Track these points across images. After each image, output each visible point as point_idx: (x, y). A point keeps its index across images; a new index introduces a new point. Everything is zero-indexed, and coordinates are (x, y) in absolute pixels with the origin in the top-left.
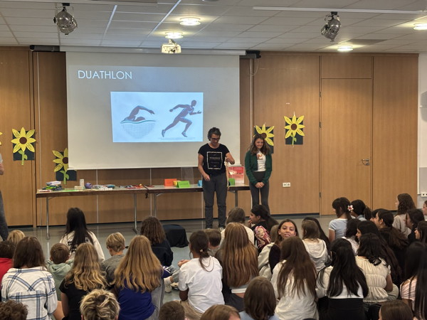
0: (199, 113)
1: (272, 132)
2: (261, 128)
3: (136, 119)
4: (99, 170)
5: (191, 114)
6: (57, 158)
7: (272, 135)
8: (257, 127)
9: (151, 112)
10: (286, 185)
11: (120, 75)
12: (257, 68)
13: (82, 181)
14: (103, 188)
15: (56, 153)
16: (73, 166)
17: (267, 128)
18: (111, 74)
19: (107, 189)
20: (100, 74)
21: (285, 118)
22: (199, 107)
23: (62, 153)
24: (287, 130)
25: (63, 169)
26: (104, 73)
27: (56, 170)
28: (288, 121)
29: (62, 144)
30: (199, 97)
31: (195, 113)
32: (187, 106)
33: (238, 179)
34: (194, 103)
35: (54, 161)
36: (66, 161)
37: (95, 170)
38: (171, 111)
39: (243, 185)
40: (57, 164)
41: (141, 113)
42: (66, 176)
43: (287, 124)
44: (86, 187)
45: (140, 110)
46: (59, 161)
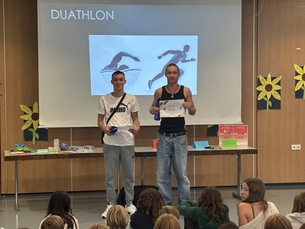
0: (193, 60)
1: (279, 84)
2: (266, 78)
3: (118, 67)
4: (73, 128)
5: (184, 61)
6: (25, 113)
7: (278, 88)
8: (261, 78)
9: (136, 59)
10: (296, 147)
11: (100, 15)
12: (262, 6)
13: (56, 142)
14: (81, 150)
15: (24, 108)
16: (43, 123)
17: (273, 79)
18: (89, 14)
19: (86, 151)
20: (76, 14)
21: (296, 66)
22: (193, 53)
23: (31, 108)
24: (297, 81)
25: (32, 126)
26: (81, 13)
27: (24, 128)
28: (299, 70)
29: (32, 97)
30: (193, 41)
31: (188, 61)
32: (179, 52)
33: (240, 140)
34: (187, 48)
35: (22, 117)
36: (36, 117)
37: (69, 128)
38: (160, 57)
39: (247, 148)
40: (25, 121)
41: (125, 61)
42: (36, 135)
43: (297, 74)
44: (62, 149)
45: (123, 57)
46: (28, 117)
